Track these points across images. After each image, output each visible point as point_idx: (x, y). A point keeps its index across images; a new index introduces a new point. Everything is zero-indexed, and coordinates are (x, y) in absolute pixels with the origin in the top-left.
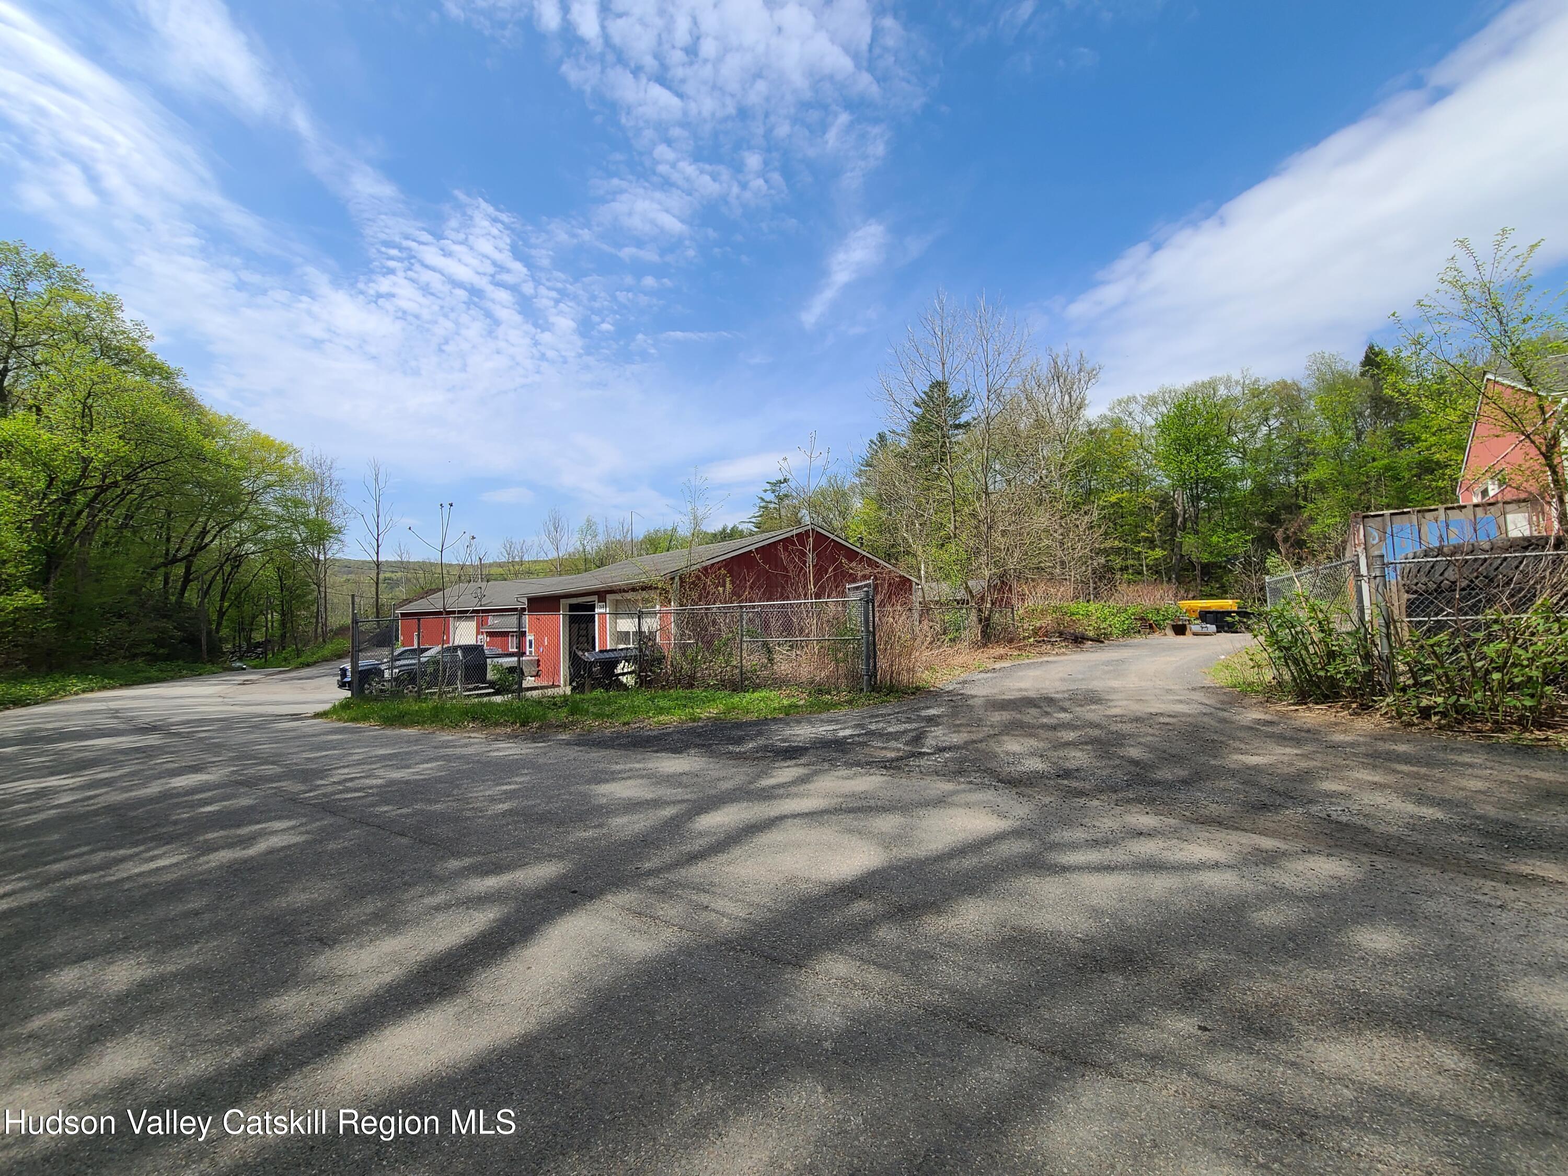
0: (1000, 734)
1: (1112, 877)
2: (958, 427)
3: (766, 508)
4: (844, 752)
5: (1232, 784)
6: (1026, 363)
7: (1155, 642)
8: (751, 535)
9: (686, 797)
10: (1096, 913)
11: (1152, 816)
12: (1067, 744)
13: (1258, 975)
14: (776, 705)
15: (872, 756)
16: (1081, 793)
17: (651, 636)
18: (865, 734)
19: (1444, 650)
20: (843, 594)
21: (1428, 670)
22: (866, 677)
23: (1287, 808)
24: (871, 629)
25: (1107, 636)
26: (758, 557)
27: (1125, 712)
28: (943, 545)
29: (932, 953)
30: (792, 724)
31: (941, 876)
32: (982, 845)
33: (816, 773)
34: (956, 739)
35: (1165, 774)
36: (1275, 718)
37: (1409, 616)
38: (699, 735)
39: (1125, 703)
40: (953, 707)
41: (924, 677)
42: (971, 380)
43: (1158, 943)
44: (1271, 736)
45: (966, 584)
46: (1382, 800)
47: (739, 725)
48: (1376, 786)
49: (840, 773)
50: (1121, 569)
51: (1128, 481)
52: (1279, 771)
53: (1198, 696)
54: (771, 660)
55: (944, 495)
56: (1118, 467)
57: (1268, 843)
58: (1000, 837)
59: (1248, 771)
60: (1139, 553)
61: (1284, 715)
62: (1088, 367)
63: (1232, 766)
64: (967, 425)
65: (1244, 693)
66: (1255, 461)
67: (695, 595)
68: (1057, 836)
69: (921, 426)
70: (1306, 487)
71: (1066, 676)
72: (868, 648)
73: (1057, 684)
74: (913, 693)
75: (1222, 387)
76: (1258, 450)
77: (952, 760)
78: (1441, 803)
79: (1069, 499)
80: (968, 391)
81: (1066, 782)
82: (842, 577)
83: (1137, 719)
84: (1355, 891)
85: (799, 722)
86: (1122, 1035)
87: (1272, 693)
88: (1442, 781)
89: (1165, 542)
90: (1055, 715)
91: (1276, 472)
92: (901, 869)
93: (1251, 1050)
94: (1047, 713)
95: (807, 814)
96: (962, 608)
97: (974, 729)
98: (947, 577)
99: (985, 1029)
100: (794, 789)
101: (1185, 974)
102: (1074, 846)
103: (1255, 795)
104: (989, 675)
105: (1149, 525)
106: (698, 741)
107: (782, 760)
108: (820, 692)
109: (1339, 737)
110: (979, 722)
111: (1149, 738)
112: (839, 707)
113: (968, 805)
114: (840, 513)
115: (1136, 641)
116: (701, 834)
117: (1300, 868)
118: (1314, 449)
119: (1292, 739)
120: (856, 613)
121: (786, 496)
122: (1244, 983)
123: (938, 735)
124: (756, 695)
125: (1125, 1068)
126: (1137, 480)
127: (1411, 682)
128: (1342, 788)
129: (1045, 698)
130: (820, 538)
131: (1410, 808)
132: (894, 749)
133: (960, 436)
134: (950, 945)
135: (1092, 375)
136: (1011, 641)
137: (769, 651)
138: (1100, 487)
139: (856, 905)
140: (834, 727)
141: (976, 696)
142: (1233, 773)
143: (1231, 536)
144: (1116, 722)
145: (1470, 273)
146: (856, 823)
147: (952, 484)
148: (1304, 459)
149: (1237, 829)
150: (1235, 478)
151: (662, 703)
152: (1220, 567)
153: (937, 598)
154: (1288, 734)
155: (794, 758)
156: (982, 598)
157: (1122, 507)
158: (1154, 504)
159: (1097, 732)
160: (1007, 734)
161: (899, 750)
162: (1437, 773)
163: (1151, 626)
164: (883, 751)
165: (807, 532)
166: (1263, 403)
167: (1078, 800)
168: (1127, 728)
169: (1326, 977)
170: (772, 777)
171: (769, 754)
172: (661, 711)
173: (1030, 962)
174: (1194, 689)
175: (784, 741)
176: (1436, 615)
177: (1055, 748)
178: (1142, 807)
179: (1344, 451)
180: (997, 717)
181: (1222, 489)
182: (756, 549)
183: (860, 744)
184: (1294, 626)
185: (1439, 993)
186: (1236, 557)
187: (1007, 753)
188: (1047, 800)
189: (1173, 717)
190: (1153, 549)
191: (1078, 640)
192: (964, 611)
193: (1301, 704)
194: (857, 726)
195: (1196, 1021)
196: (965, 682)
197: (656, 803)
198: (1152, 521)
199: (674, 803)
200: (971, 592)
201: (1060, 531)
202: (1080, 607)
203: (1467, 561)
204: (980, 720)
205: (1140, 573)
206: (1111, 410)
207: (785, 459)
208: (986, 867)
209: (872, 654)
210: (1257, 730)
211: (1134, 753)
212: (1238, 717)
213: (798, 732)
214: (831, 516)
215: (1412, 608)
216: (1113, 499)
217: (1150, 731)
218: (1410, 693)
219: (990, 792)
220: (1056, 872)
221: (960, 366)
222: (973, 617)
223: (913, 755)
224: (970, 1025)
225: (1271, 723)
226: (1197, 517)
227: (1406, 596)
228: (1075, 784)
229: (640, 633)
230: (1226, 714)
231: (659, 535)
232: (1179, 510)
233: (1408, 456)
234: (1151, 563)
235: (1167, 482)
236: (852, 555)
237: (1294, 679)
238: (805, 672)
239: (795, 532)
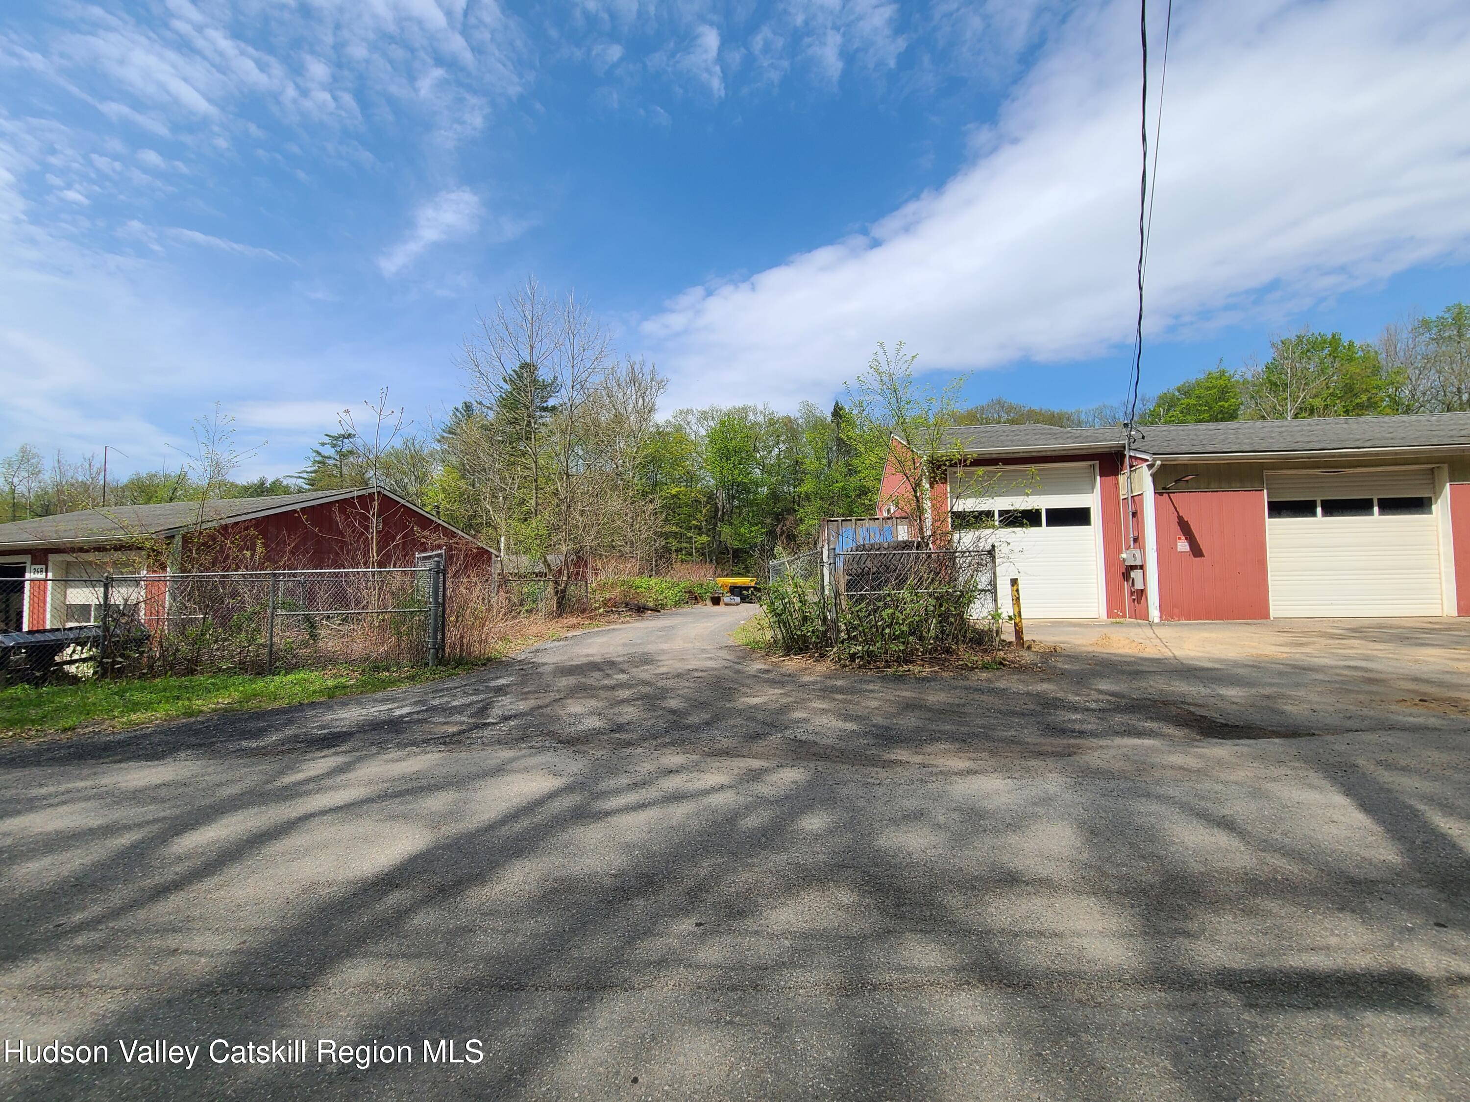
0: (565, 698)
1: (645, 812)
2: (545, 409)
3: (323, 463)
4: (398, 732)
5: (739, 721)
6: (608, 363)
7: (698, 611)
8: (299, 492)
9: (162, 814)
10: (628, 847)
11: (681, 755)
12: (623, 701)
13: (740, 869)
14: (317, 688)
15: (430, 733)
16: (629, 744)
17: (130, 610)
18: (426, 710)
19: (863, 614)
20: (412, 563)
21: (855, 628)
22: (432, 651)
23: (772, 735)
24: (440, 600)
25: (663, 606)
26: (304, 518)
27: (670, 670)
28: (526, 520)
29: (470, 927)
30: (336, 708)
31: (490, 845)
32: (535, 805)
33: (360, 759)
34: (522, 706)
35: (694, 719)
36: (770, 667)
37: (847, 591)
38: (197, 733)
39: (671, 662)
40: (523, 675)
41: (498, 648)
42: (558, 369)
43: (674, 862)
44: (766, 681)
45: (545, 558)
46: (826, 721)
47: (260, 715)
48: (824, 711)
49: (391, 756)
50: (676, 551)
51: (685, 478)
52: (769, 707)
53: (724, 654)
54: (314, 637)
55: (527, 473)
56: (677, 465)
57: (756, 764)
58: (553, 795)
59: (751, 710)
60: (691, 537)
61: (775, 664)
62: (658, 378)
63: (740, 707)
64: (554, 408)
65: (753, 650)
66: (770, 474)
67: (206, 559)
68: (603, 786)
69: (509, 403)
70: (799, 497)
71: (628, 641)
72: (436, 620)
73: (620, 648)
74: (484, 665)
75: (751, 414)
76: (772, 465)
77: (517, 727)
78: (856, 718)
79: (639, 487)
80: (555, 378)
81: (617, 735)
82: (411, 545)
83: (679, 675)
84: (805, 790)
85: (345, 704)
86: (637, 952)
87: (770, 648)
88: (858, 703)
89: (709, 530)
90: (615, 676)
91: (782, 483)
92: (448, 847)
93: (730, 931)
94: (608, 675)
95: (341, 808)
96: (539, 580)
97: (541, 695)
98: (527, 551)
99: (516, 987)
100: (329, 782)
101: (691, 883)
102: (617, 792)
103: (753, 727)
104: (561, 643)
105: (698, 516)
106: (193, 740)
107: (317, 750)
108: (377, 669)
109: (807, 679)
110: (547, 688)
111: (686, 690)
112: (398, 683)
113: (526, 770)
114: (417, 478)
115: (685, 610)
116: (179, 859)
117: (774, 779)
118: (805, 469)
119: (779, 682)
120: (425, 585)
121: (351, 452)
122: (730, 878)
123: (506, 704)
124: (291, 677)
125: (637, 980)
126: (691, 478)
127: (846, 637)
128: (805, 715)
129: (608, 662)
130: (387, 502)
131: (840, 724)
132: (456, 723)
133: (548, 419)
134: (493, 913)
135: (661, 385)
136: (583, 611)
137: (313, 626)
138: (664, 480)
139: (391, 897)
140: (390, 706)
141: (546, 664)
142: (740, 712)
143: (753, 529)
144: (662, 679)
145: (884, 367)
146: (402, 808)
147: (536, 462)
148: (799, 476)
149: (738, 756)
150: (757, 486)
151: (137, 697)
152: (745, 552)
153: (516, 571)
154: (778, 678)
155: (334, 746)
156: (560, 572)
157: (679, 499)
158: (703, 499)
159: (646, 690)
160: (572, 697)
161: (462, 723)
162: (855, 698)
163: (696, 598)
164: (445, 727)
165: (371, 495)
166: (777, 430)
167: (625, 750)
168: (670, 683)
169: (782, 858)
170: (299, 772)
171: (299, 745)
172: (135, 707)
173: (567, 908)
174: (721, 648)
175: (322, 727)
176: (861, 590)
177: (612, 706)
178: (674, 748)
179: (821, 473)
180: (565, 682)
181: (748, 491)
182: (302, 509)
183: (419, 721)
184: (784, 599)
185: (843, 852)
186: (755, 545)
187: (570, 715)
188: (599, 754)
189: (705, 671)
190: (700, 535)
191: (641, 610)
192: (542, 583)
193: (786, 656)
194: (416, 703)
195: (694, 920)
196: (537, 651)
197: (108, 830)
198: (701, 512)
199: (139, 825)
200: (549, 565)
201: (630, 516)
202: (643, 581)
203: (876, 555)
204: (548, 686)
205: (691, 554)
206: (674, 417)
207: (347, 411)
208: (537, 826)
209: (441, 625)
210: (759, 677)
211: (673, 704)
212: (748, 669)
213: (344, 716)
214: (406, 481)
215: (850, 586)
216: (673, 492)
217: (687, 684)
218: (846, 644)
219: (549, 754)
220: (600, 819)
221: (548, 353)
222: (550, 589)
223: (477, 727)
224: (503, 988)
225: (768, 671)
226: (731, 512)
227: (847, 577)
228: (625, 736)
229: (106, 607)
230: (740, 666)
231: (156, 481)
232: (720, 505)
233: (854, 482)
234: (699, 546)
235: (713, 482)
236: (425, 523)
237: (784, 638)
238: (358, 648)
239: (356, 494)
